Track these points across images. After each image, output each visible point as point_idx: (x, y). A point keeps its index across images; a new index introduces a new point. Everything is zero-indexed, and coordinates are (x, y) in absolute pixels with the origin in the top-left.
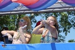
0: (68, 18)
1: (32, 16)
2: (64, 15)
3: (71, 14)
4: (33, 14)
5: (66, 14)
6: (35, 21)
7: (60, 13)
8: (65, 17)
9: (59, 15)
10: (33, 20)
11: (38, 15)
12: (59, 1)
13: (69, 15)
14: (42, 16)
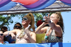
0: (43, 19)
1: (9, 17)
2: (39, 16)
3: (46, 15)
4: (9, 15)
5: (41, 15)
6: (11, 21)
7: (35, 14)
8: (40, 18)
9: (34, 16)
10: (10, 20)
11: (15, 16)
12: (57, 1)
13: (44, 16)
14: (18, 17)
